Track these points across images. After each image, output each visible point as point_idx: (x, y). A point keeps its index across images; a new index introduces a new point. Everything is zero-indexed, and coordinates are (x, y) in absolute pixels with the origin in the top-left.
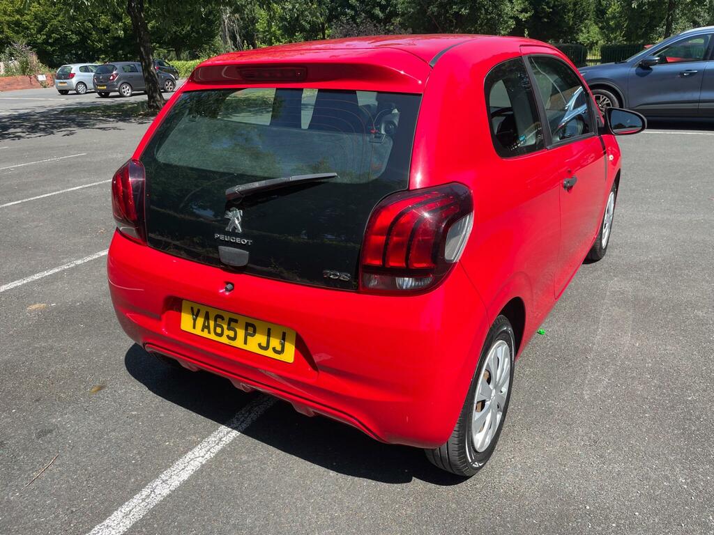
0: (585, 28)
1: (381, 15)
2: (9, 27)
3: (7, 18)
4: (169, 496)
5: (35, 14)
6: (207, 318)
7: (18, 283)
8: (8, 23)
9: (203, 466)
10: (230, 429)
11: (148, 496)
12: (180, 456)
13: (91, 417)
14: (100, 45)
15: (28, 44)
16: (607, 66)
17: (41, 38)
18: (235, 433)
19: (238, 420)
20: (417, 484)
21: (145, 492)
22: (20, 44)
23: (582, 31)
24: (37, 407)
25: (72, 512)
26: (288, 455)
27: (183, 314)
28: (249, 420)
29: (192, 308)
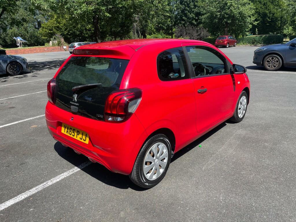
0: (287, 28)
1: (195, 23)
2: (55, 28)
3: (55, 25)
4: (51, 185)
5: (65, 24)
6: (68, 129)
7: (31, 118)
8: (55, 27)
9: (65, 178)
10: (78, 168)
11: (45, 185)
12: (59, 174)
13: (37, 161)
14: (87, 36)
15: (61, 35)
16: (277, 45)
17: (66, 32)
18: (79, 169)
19: (82, 165)
20: (130, 190)
21: (44, 183)
22: (58, 35)
23: (285, 29)
24: (23, 156)
25: (22, 186)
26: (93, 177)
27: (62, 127)
28: (85, 166)
29: (64, 126)
